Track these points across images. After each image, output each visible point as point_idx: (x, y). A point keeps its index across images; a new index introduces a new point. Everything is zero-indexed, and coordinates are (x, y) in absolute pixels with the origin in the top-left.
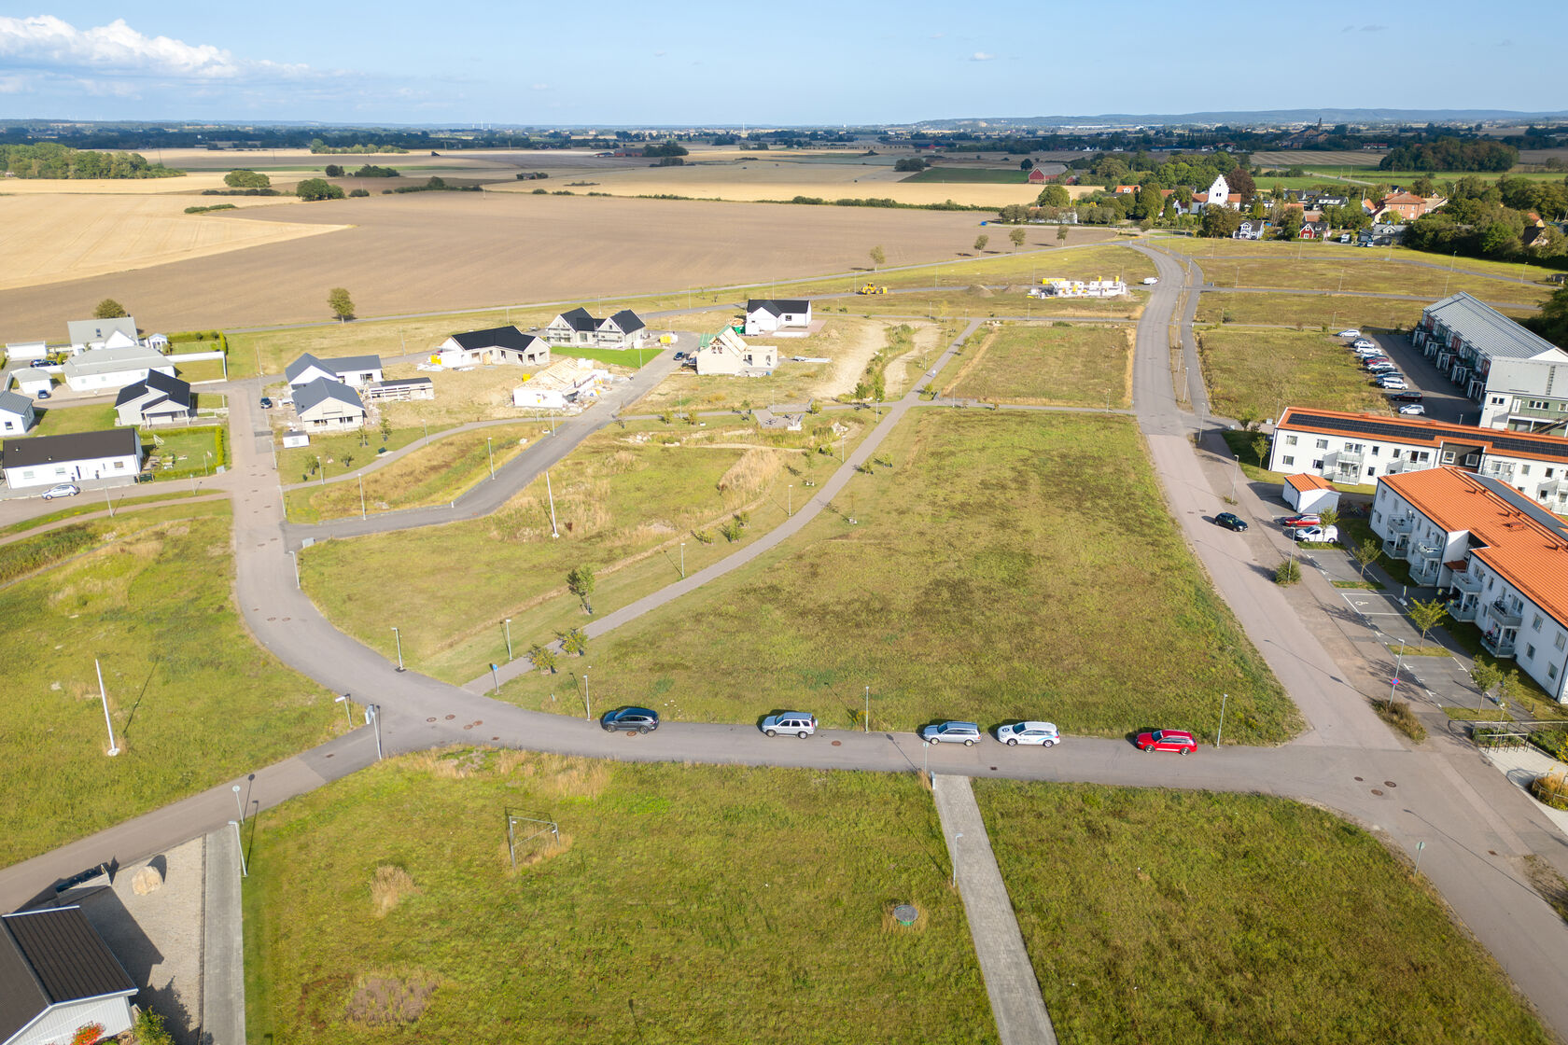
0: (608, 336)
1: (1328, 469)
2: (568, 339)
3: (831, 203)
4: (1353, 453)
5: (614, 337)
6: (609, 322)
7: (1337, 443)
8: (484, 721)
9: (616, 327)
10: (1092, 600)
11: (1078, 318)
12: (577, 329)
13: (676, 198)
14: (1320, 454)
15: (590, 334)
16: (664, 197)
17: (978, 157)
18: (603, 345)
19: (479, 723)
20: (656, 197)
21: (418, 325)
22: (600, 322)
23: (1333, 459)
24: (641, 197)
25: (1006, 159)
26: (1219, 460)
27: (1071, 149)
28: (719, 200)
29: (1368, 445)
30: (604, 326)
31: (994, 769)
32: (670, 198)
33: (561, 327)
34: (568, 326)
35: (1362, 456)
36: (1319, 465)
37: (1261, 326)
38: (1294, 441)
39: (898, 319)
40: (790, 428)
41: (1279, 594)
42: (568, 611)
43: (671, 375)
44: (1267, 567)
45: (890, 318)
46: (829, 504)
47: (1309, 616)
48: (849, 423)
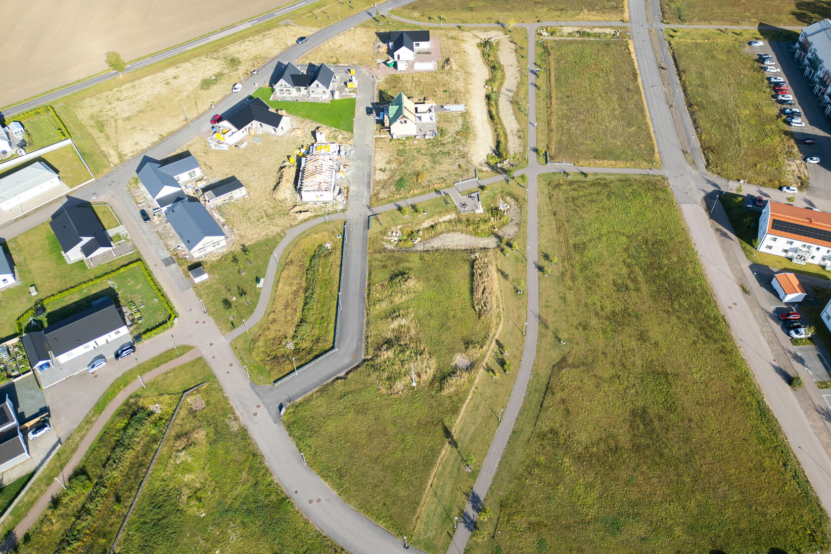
0: (316, 91)
1: (790, 254)
4: (805, 249)
5: (320, 91)
9: (321, 86)
12: (294, 85)
14: (788, 247)
18: (312, 96)
21: (174, 71)
23: (796, 250)
29: (816, 246)
30: (313, 85)
33: (284, 86)
34: (287, 85)
35: (811, 251)
36: (786, 251)
37: (703, 27)
38: (775, 240)
39: (480, 29)
40: (477, 212)
41: (795, 398)
42: (459, 469)
43: (376, 138)
44: (782, 367)
45: (475, 29)
46: (540, 317)
47: (813, 420)
48: (508, 199)
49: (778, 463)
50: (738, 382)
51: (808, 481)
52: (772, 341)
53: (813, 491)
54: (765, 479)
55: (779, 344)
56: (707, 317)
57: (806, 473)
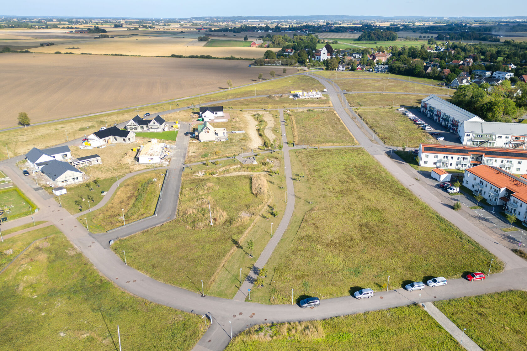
0: (153, 127)
1: (438, 165)
2: (136, 129)
3: (187, 57)
4: (445, 159)
5: (156, 127)
6: (153, 121)
7: (441, 156)
8: (255, 313)
9: (156, 123)
10: (411, 225)
11: (313, 107)
12: (139, 125)
13: (121, 55)
14: (436, 160)
15: (145, 126)
16: (116, 55)
17: (224, 35)
18: (151, 130)
19: (254, 314)
20: (112, 55)
21: (62, 126)
22: (150, 121)
23: (440, 161)
24: (105, 55)
25: (235, 36)
26: (401, 163)
27: (254, 31)
28: (140, 56)
29: (450, 156)
30: (152, 123)
31: (435, 297)
32: (118, 55)
33: (133, 124)
34: (135, 124)
35: (449, 160)
36: (435, 163)
37: (372, 107)
38: (427, 156)
39: (253, 111)
40: (254, 163)
41: (458, 214)
42: (244, 258)
43: (190, 143)
44: (447, 204)
45: (250, 111)
46: (295, 196)
47: (472, 221)
48: (272, 159)
49: (457, 237)
50: (422, 209)
51: (478, 244)
52: (438, 195)
53: (482, 247)
54: (450, 245)
55: (442, 195)
56: (398, 189)
57: (475, 241)
